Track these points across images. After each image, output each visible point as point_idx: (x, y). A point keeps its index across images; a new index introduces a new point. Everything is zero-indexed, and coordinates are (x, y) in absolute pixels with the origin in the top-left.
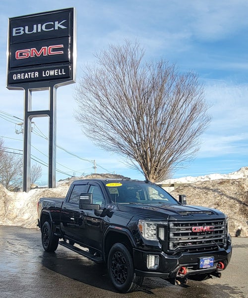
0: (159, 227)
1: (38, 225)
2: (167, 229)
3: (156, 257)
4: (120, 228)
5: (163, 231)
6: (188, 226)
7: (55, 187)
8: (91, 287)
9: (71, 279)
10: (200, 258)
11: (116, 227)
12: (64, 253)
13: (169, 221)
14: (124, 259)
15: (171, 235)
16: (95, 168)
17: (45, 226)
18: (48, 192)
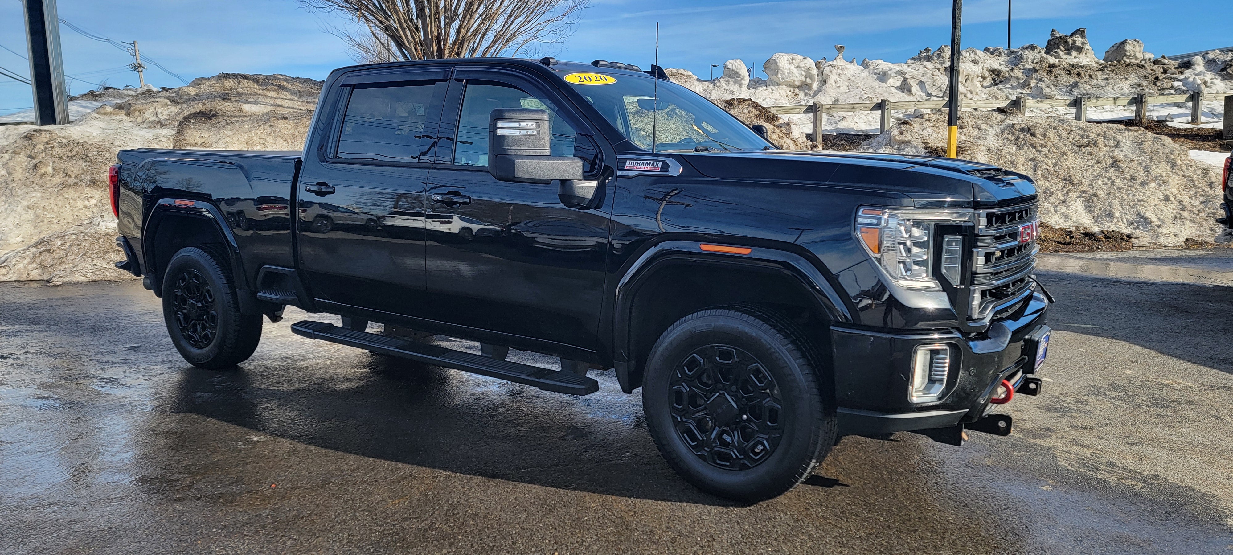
0: (940, 232)
2: (971, 241)
3: (932, 353)
4: (744, 251)
5: (958, 247)
6: (1003, 222)
7: (66, 121)
10: (1036, 336)
11: (706, 247)
13: (977, 206)
15: (980, 261)
16: (137, 67)
17: (187, 267)
18: (45, 137)
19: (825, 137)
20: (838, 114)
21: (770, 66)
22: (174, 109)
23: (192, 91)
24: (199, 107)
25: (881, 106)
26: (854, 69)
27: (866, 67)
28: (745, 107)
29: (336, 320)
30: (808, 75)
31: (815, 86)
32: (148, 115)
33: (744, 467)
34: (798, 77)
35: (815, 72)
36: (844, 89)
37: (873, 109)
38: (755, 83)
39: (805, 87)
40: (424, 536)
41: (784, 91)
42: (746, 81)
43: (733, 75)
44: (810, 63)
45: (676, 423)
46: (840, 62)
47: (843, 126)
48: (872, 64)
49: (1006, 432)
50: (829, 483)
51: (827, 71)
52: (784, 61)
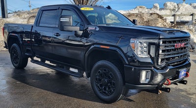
0: (150, 44)
1: (5, 47)
2: (158, 46)
3: (147, 72)
4: (108, 47)
5: (154, 48)
6: (171, 43)
7: (8, 18)
8: (78, 100)
9: (55, 94)
10: (180, 70)
11: (102, 46)
12: (34, 69)
13: (160, 39)
14: (111, 74)
15: (161, 52)
16: (30, 6)
17: (14, 48)
18: (2, 21)
19: (177, 22)
20: (181, 17)
21: (165, 5)
22: (28, 15)
23: (32, 11)
24: (33, 15)
25: (192, 15)
26: (187, 6)
27: (191, 5)
28: (155, 15)
29: (39, 60)
30: (175, 7)
31: (176, 10)
32: (23, 17)
33: (108, 95)
34: (172, 7)
35: (177, 6)
36: (184, 10)
37: (190, 15)
38: (161, 9)
39: (174, 10)
40: (37, 104)
41: (168, 11)
42: (159, 9)
43: (155, 7)
44: (176, 4)
45: (96, 85)
46: (184, 4)
47: (182, 20)
48: (193, 4)
49: (169, 92)
50: (131, 100)
51: (180, 6)
52: (169, 4)
